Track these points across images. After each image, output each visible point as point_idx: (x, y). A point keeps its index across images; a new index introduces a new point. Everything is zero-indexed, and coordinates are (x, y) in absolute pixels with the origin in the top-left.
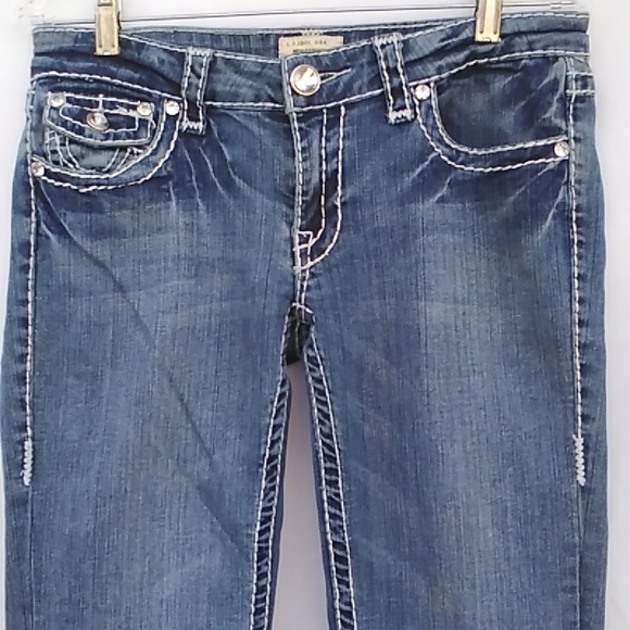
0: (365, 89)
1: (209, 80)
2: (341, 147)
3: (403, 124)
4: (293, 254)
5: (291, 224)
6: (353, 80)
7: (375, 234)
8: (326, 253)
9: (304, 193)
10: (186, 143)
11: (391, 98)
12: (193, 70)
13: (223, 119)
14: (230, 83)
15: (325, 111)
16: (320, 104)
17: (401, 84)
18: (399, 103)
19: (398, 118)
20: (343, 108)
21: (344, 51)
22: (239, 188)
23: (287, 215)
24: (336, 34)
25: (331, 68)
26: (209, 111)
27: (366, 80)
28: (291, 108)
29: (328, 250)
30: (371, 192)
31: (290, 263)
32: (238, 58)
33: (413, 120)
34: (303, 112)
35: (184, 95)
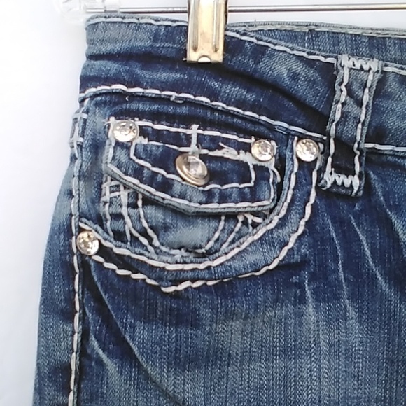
1: (375, 109)
12: (350, 93)
13: (391, 172)
26: (371, 158)
35: (333, 132)
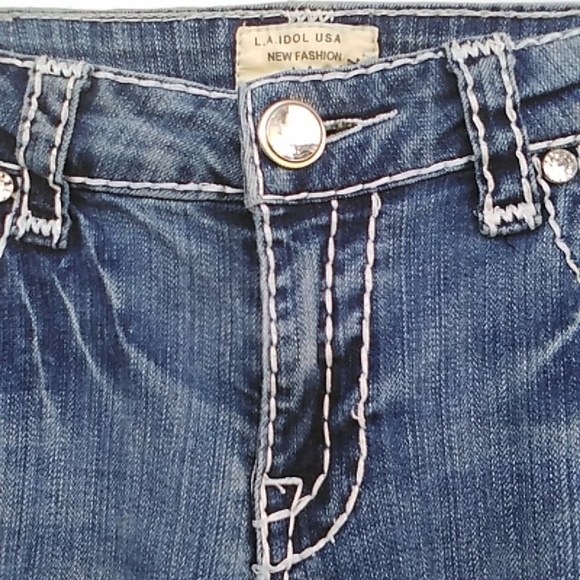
0: (428, 156)
2: (369, 286)
3: (516, 237)
4: (252, 533)
5: (250, 461)
6: (398, 137)
7: (445, 487)
8: (331, 536)
9: (283, 393)
10: (23, 263)
11: (488, 176)
12: (43, 107)
14: (124, 138)
15: (335, 204)
16: (325, 189)
17: (513, 145)
18: (508, 187)
19: (503, 223)
20: (375, 199)
21: (383, 71)
22: (138, 374)
23: (244, 440)
24: (362, 21)
25: (350, 109)
26: (79, 198)
27: (430, 135)
28: (257, 195)
29: (334, 530)
30: (437, 391)
31: (244, 555)
32: (143, 83)
33: (539, 228)
34: (285, 205)
35: (21, 161)
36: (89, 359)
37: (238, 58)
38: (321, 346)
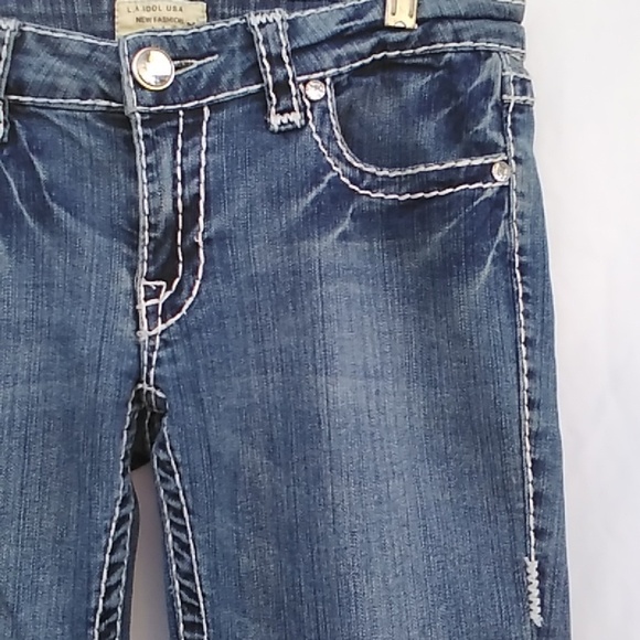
0: (237, 83)
1: (14, 64)
2: (204, 163)
3: (291, 132)
4: (136, 313)
5: (133, 271)
6: (219, 71)
7: (252, 282)
8: (184, 311)
9: (152, 227)
11: (273, 95)
13: (34, 121)
14: (45, 70)
15: (181, 113)
16: (175, 104)
17: (287, 77)
18: (284, 102)
19: (282, 124)
20: (206, 110)
21: (209, 30)
22: (59, 220)
23: (129, 259)
25: (189, 54)
26: (14, 109)
27: (238, 70)
28: (132, 106)
29: (186, 307)
30: (245, 225)
31: (131, 326)
32: (55, 35)
33: (303, 127)
34: (150, 113)
36: (26, 214)
37: (116, 20)
38: (175, 200)
